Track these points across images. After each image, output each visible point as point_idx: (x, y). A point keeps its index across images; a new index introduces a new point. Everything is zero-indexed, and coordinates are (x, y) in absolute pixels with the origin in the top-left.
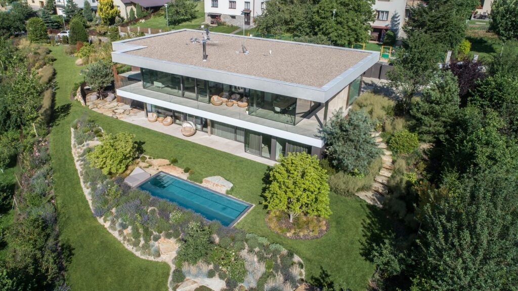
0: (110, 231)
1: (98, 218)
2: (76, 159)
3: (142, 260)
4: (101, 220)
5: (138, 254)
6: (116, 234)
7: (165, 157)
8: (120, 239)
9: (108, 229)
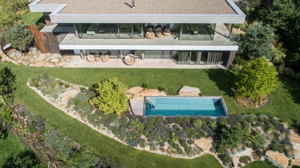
0: (153, 152)
1: (135, 147)
2: (65, 111)
3: (192, 159)
4: (139, 148)
5: (186, 157)
6: (158, 152)
7: (134, 85)
8: (165, 153)
9: (150, 151)
